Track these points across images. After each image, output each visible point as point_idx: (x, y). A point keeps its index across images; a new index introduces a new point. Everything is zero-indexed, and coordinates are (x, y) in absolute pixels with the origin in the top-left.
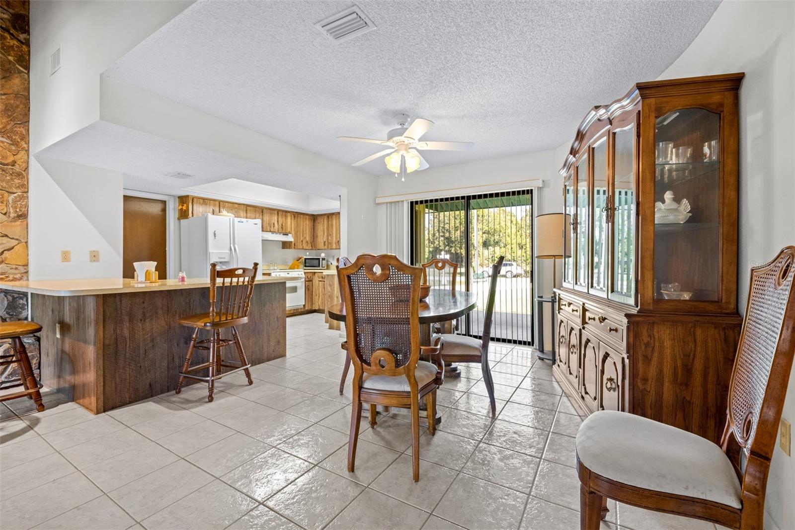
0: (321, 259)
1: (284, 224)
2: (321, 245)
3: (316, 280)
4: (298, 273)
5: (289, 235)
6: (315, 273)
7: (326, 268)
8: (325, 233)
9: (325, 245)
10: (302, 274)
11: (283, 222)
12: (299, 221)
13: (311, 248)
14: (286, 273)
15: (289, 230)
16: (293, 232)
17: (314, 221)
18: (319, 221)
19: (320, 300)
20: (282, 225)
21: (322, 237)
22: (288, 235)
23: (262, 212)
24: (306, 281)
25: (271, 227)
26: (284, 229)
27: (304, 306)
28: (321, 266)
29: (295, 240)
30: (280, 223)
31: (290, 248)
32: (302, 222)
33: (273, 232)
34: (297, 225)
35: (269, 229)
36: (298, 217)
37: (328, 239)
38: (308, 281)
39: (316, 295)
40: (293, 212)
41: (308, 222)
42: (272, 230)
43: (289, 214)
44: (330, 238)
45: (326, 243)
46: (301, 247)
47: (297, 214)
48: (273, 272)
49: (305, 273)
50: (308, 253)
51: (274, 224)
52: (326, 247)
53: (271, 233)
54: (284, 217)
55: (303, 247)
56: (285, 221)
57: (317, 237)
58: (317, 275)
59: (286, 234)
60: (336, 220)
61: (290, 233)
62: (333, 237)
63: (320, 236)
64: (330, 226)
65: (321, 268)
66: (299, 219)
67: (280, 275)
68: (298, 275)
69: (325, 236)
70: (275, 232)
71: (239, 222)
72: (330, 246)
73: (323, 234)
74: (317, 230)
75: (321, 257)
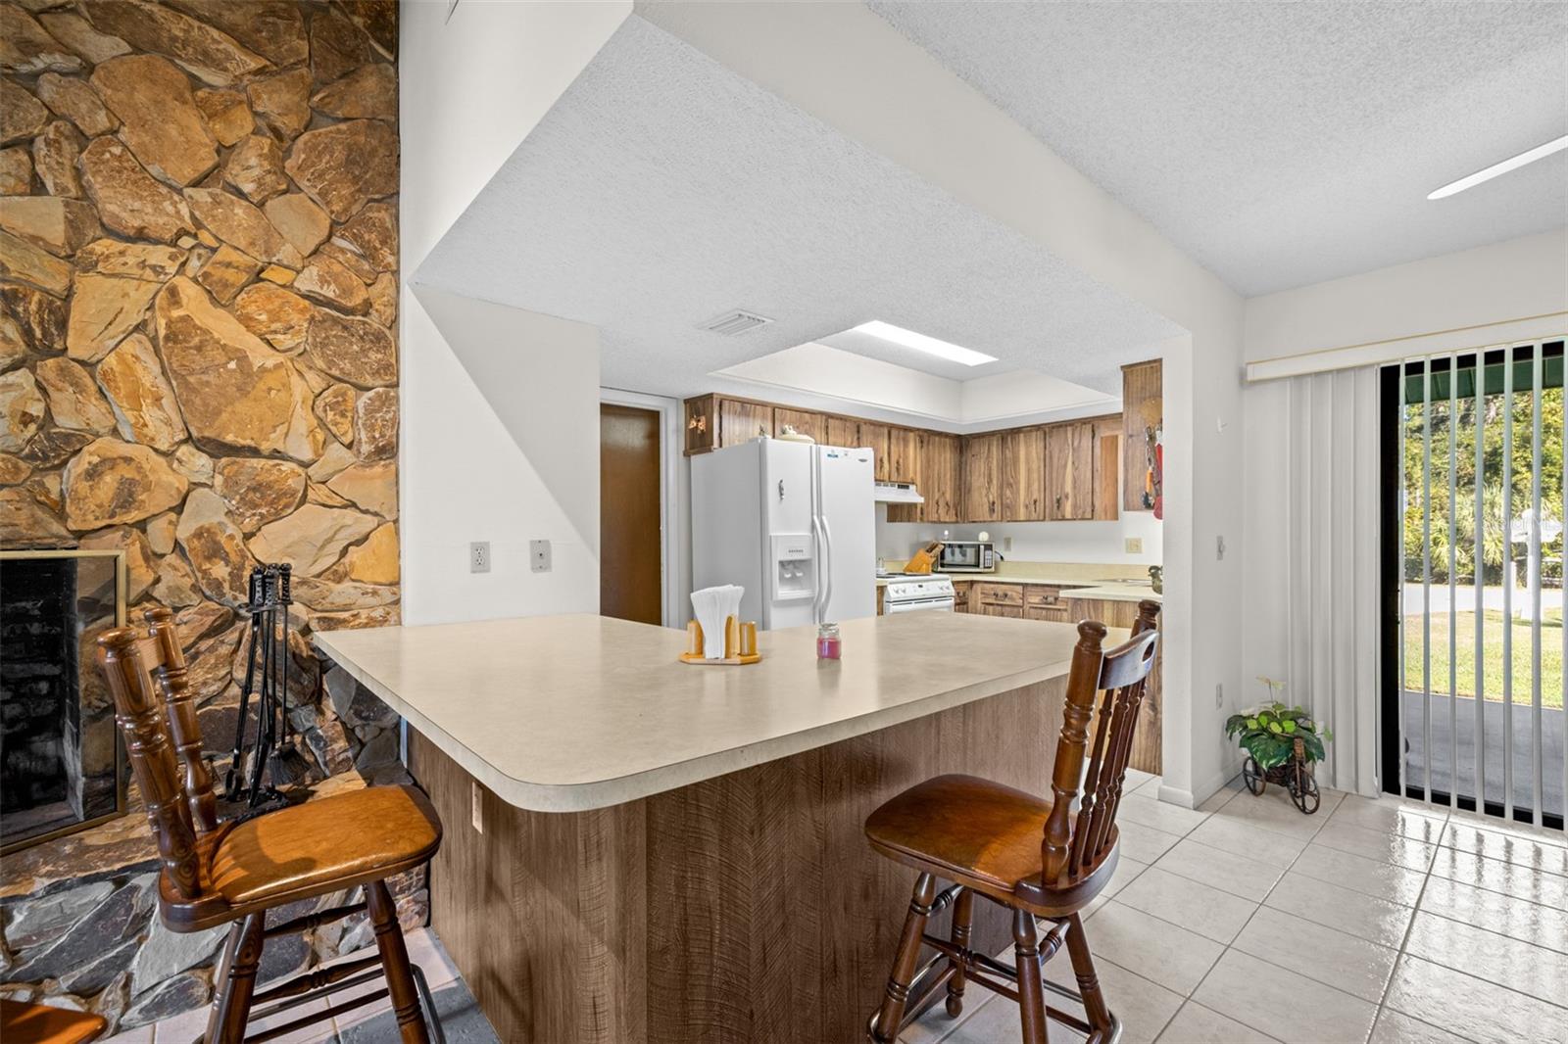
0: (982, 547)
1: (901, 461)
2: (983, 512)
4: (940, 584)
5: (912, 487)
6: (972, 583)
7: (993, 569)
8: (995, 482)
9: (992, 511)
10: (948, 588)
11: (900, 456)
12: (931, 453)
13: (954, 519)
14: (917, 585)
15: (911, 474)
16: (919, 481)
17: (962, 452)
18: (976, 449)
20: (898, 463)
21: (984, 492)
22: (907, 487)
23: (858, 432)
26: (901, 472)
28: (981, 566)
29: (922, 501)
30: (894, 459)
31: (910, 519)
32: (937, 455)
33: (879, 482)
34: (928, 461)
36: (928, 442)
37: (1001, 496)
38: (960, 605)
40: (918, 429)
41: (948, 455)
42: (877, 477)
43: (911, 435)
44: (1008, 493)
45: (997, 507)
46: (935, 517)
47: (926, 434)
48: (891, 583)
49: (954, 583)
50: (946, 533)
52: (995, 516)
54: (902, 443)
55: (939, 517)
56: (904, 450)
57: (969, 491)
58: (979, 591)
59: (904, 486)
60: (1028, 446)
61: (913, 483)
62: (1018, 490)
63: (979, 488)
64: (1008, 461)
65: (982, 570)
66: (931, 447)
67: (904, 591)
68: (941, 588)
69: (994, 489)
70: (883, 481)
71: (829, 455)
72: (1009, 514)
73: (988, 483)
74: (968, 473)
75: (981, 541)
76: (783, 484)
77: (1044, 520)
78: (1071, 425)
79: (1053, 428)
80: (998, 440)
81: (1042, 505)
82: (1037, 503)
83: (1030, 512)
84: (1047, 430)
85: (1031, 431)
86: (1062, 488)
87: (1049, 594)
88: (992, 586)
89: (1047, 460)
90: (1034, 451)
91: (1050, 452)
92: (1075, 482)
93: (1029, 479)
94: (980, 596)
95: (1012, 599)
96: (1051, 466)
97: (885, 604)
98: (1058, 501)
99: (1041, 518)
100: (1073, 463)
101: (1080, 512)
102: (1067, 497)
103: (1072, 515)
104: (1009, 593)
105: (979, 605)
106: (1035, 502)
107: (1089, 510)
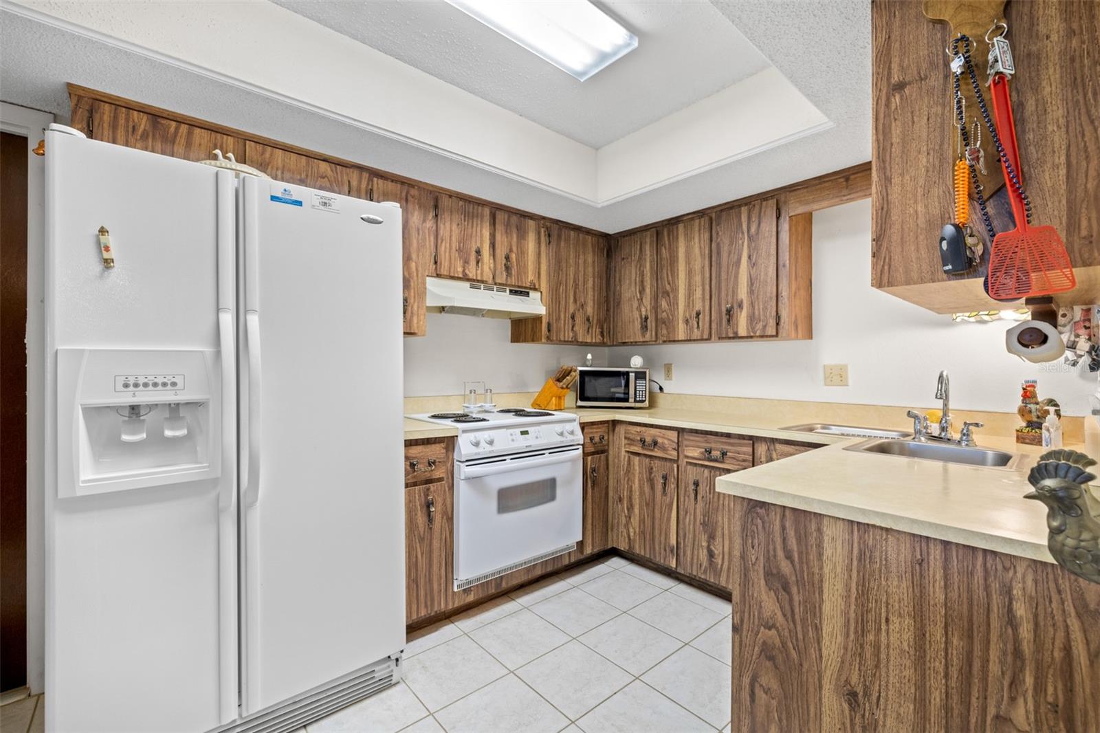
0: (632, 376)
1: (513, 256)
2: (634, 332)
3: (620, 447)
4: (558, 428)
5: (532, 294)
6: (615, 423)
7: (647, 404)
8: (648, 290)
9: (644, 328)
10: (572, 433)
11: (511, 250)
12: (563, 251)
13: (598, 339)
14: (518, 431)
15: (530, 277)
16: (544, 285)
17: (609, 255)
18: (626, 251)
19: (635, 521)
20: (507, 258)
21: (635, 304)
22: (527, 294)
23: (436, 207)
24: (585, 454)
25: (466, 262)
26: (514, 272)
27: (581, 544)
28: (631, 400)
29: (549, 314)
30: (501, 252)
31: (534, 338)
32: (572, 255)
33: (476, 283)
34: (559, 262)
35: (460, 269)
36: (559, 237)
37: (656, 308)
38: (593, 454)
39: (620, 500)
40: (544, 218)
41: (589, 258)
42: (471, 275)
43: (531, 223)
44: (664, 304)
45: (651, 323)
46: (569, 336)
47: (556, 227)
48: (464, 431)
49: (583, 426)
50: (589, 356)
51: (478, 252)
52: (647, 337)
53: (467, 284)
54: (514, 232)
55: (575, 336)
56: (518, 242)
57: (619, 303)
58: (623, 432)
59: (521, 292)
60: (689, 239)
61: (535, 289)
62: (676, 298)
63: (630, 300)
64: (664, 262)
65: (633, 405)
66: (562, 244)
67: (491, 443)
68: (561, 434)
69: (647, 301)
70: (482, 282)
71: (273, 198)
72: (664, 332)
73: (640, 293)
74: (617, 280)
75: (631, 367)
77: (709, 339)
78: (746, 204)
79: (721, 211)
80: (651, 236)
81: (707, 318)
82: (700, 316)
83: (691, 329)
84: (714, 216)
85: (692, 219)
86: (734, 293)
87: (713, 445)
88: (638, 429)
89: (713, 256)
90: (697, 245)
91: (718, 245)
92: (752, 285)
93: (689, 285)
94: (624, 442)
95: (664, 449)
96: (719, 265)
97: (456, 463)
98: (729, 312)
99: (706, 336)
100: (749, 257)
101: (760, 326)
102: (740, 306)
103: (748, 332)
104: (660, 440)
105: (623, 453)
106: (698, 314)
107: (772, 322)
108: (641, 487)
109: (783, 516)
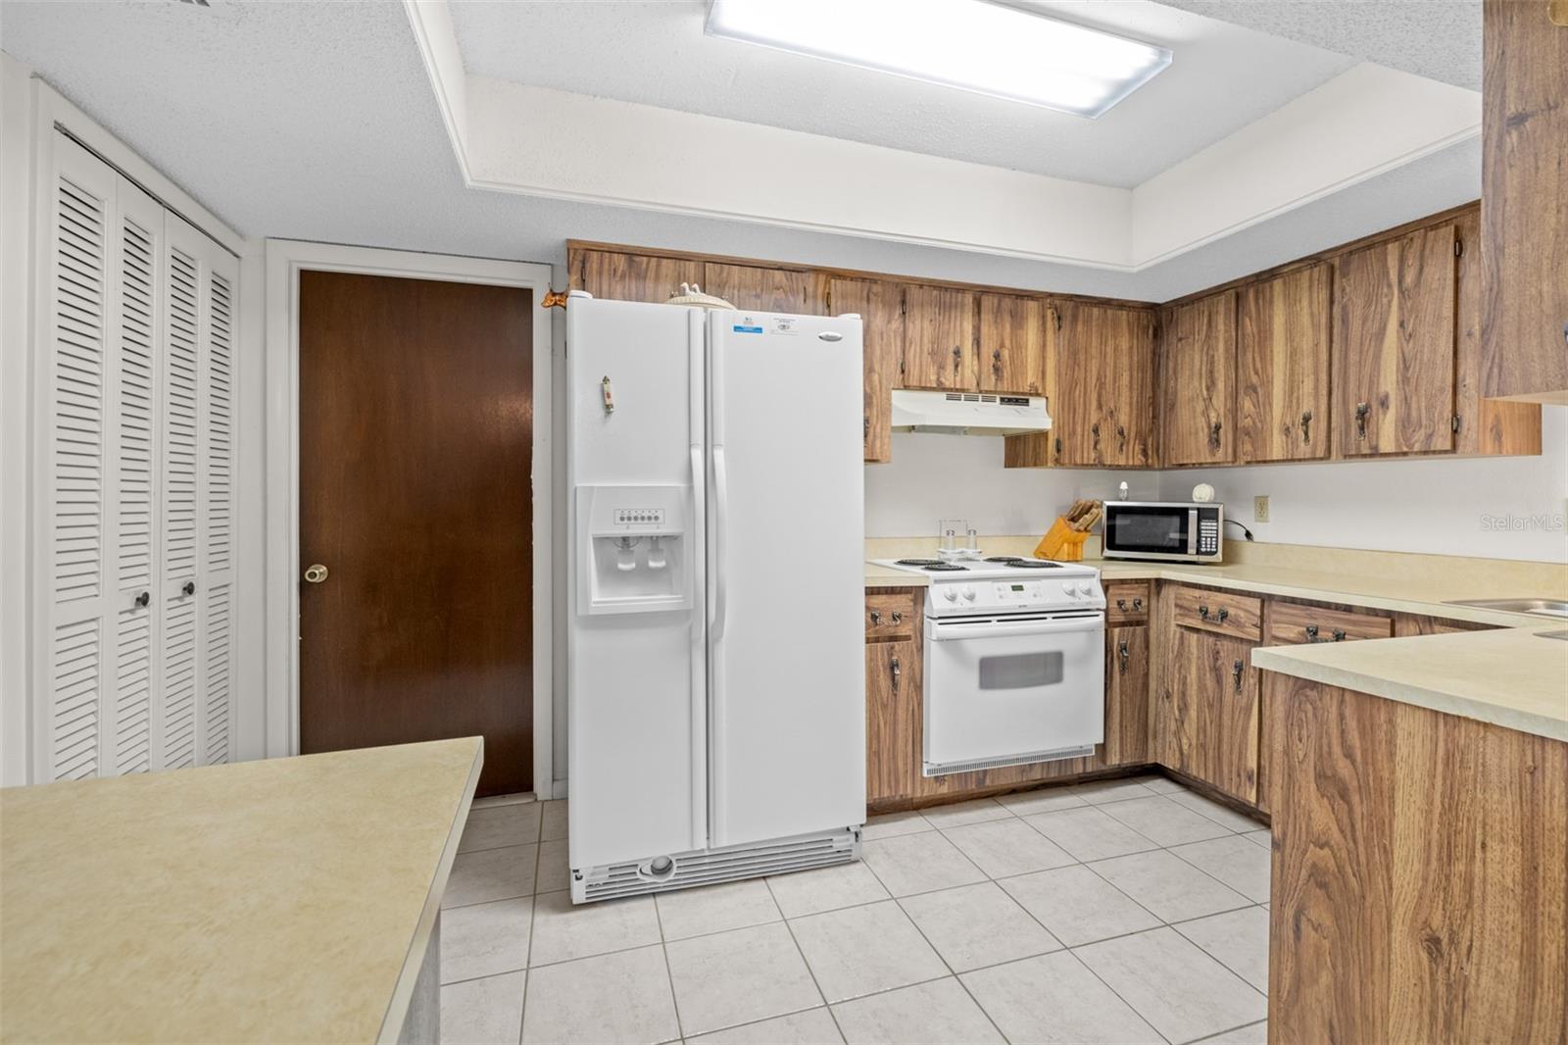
0: (1193, 514)
1: (1006, 354)
2: (1197, 447)
3: (1167, 618)
4: (1068, 584)
5: (1033, 401)
6: (1160, 583)
7: (1219, 557)
8: (1221, 385)
9: (1215, 442)
10: (1088, 592)
11: (1002, 346)
12: (1081, 338)
13: (1139, 460)
14: (1008, 585)
15: (1031, 378)
16: (1051, 388)
17: (1157, 334)
18: (1184, 328)
19: (1191, 727)
20: (997, 356)
21: (1200, 406)
22: (1026, 403)
23: (903, 302)
24: (1109, 625)
25: (941, 367)
26: (1006, 374)
27: (1102, 749)
28: (1192, 550)
29: (1059, 428)
30: (988, 349)
31: (1037, 461)
32: (1095, 342)
33: (954, 393)
34: (1074, 354)
35: (933, 378)
36: (1075, 318)
37: (1234, 411)
38: (1123, 624)
39: (1168, 695)
40: (1051, 295)
41: (1124, 343)
42: (948, 384)
43: (1032, 305)
44: (1247, 405)
45: (1226, 435)
46: (1090, 456)
47: (1070, 304)
48: (937, 582)
49: (1107, 585)
50: (1124, 486)
51: (957, 353)
52: (1220, 455)
53: (943, 395)
54: (1007, 318)
55: (1100, 456)
57: (1173, 406)
58: (1172, 596)
59: (1018, 400)
60: (1291, 302)
61: (1038, 395)
62: (1269, 395)
63: (1191, 400)
64: (1249, 341)
65: (1195, 558)
66: (1080, 328)
67: (971, 598)
68: (1072, 593)
69: (1220, 400)
70: (963, 390)
71: (737, 329)
72: (1248, 447)
73: (1208, 389)
74: (1171, 372)
75: (1193, 502)
76: (611, 388)
77: (1327, 456)
78: (1397, 239)
79: (1351, 253)
80: (1227, 302)
81: (1323, 425)
82: (1311, 423)
83: (1295, 444)
84: (1337, 262)
85: (1299, 270)
86: (1373, 382)
87: (1320, 623)
88: (1197, 593)
89: (1334, 327)
90: (1306, 310)
91: (1344, 308)
92: (1406, 368)
93: (1292, 374)
94: (1174, 611)
95: (1238, 624)
96: (1346, 339)
97: (926, 620)
98: (1362, 414)
99: (1320, 453)
100: (1402, 324)
101: (1420, 435)
102: (1384, 403)
103: (1398, 445)
104: (1231, 611)
105: (1173, 628)
106: (1306, 419)
107: (1444, 430)
108: (1201, 679)
109: (1342, 702)
